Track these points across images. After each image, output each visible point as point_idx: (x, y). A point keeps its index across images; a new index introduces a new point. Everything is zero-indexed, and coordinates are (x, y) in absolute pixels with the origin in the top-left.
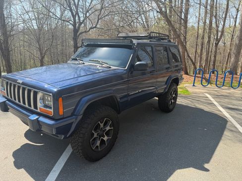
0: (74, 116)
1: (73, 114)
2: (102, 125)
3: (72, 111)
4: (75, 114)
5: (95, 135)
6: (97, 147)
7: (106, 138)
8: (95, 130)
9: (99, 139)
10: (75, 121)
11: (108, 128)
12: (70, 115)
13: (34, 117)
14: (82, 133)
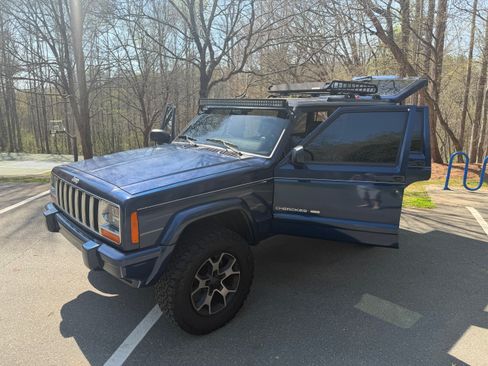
0: (159, 247)
1: (158, 243)
2: (215, 266)
3: (158, 237)
4: (163, 241)
5: (202, 284)
6: (206, 307)
7: (224, 291)
8: (202, 274)
9: (211, 292)
10: (161, 256)
11: (229, 272)
12: (153, 243)
13: (91, 245)
14: (174, 279)
